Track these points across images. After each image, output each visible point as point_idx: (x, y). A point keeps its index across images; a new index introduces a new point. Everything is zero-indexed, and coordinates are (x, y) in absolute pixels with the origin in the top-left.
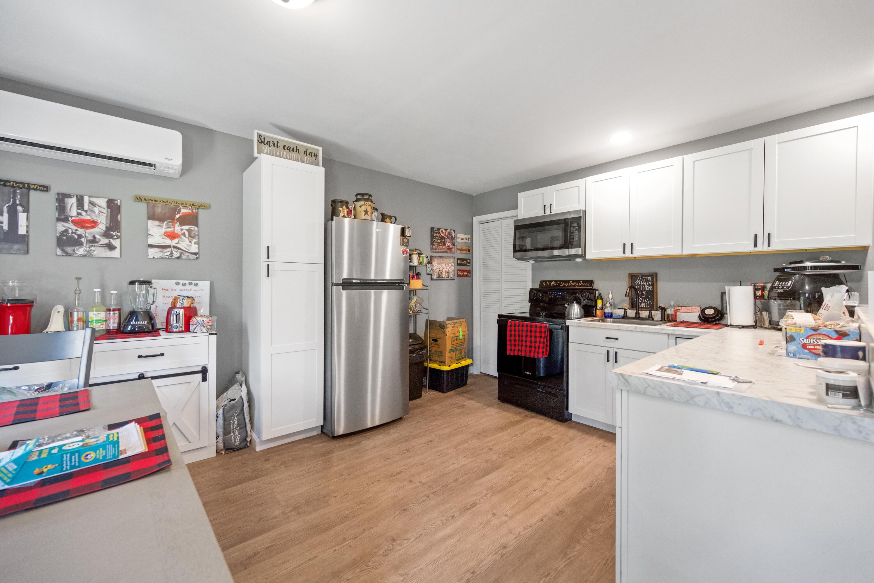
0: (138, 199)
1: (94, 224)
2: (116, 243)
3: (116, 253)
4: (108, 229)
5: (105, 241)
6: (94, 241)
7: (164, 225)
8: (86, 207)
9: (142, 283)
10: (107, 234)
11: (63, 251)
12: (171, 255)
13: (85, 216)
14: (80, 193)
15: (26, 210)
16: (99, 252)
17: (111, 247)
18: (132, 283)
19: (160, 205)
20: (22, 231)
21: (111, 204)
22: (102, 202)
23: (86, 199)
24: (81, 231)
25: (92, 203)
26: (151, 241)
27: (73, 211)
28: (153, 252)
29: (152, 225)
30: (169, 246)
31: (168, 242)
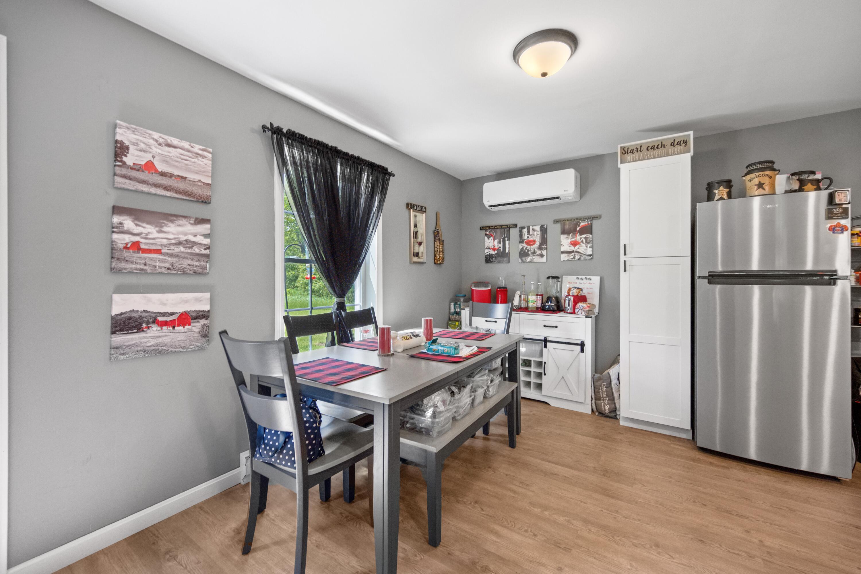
0: (556, 222)
1: (534, 241)
2: (544, 252)
3: (544, 259)
4: (541, 244)
5: (539, 252)
6: (534, 253)
7: (570, 237)
8: (531, 233)
9: (554, 278)
10: (540, 248)
11: (522, 260)
12: (574, 258)
13: (531, 239)
14: (528, 225)
15: (509, 240)
16: (537, 259)
17: (542, 256)
18: (548, 278)
19: (567, 223)
20: (507, 251)
21: (542, 227)
22: (538, 228)
23: (531, 227)
24: (529, 247)
25: (533, 230)
26: (563, 249)
27: (525, 236)
28: (564, 257)
29: (563, 237)
30: (573, 252)
31: (572, 248)
